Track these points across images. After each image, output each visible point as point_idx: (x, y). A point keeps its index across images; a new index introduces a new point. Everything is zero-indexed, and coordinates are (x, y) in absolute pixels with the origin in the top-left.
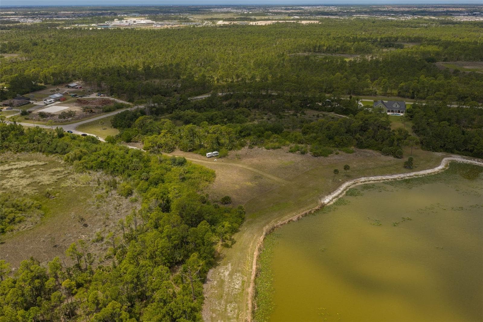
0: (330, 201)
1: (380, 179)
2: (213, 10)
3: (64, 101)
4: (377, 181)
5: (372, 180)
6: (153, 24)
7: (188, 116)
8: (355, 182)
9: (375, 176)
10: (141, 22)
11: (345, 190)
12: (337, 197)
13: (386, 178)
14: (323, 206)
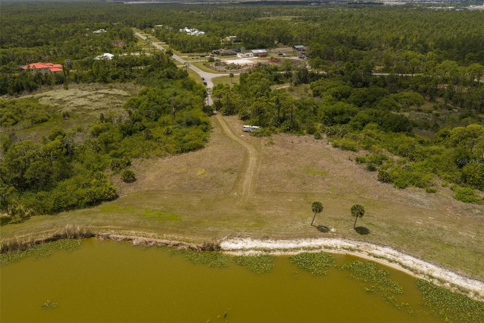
0: (242, 249)
1: (424, 269)
3: (262, 57)
4: (412, 270)
5: (400, 264)
8: (358, 246)
12: (267, 250)
13: (443, 276)
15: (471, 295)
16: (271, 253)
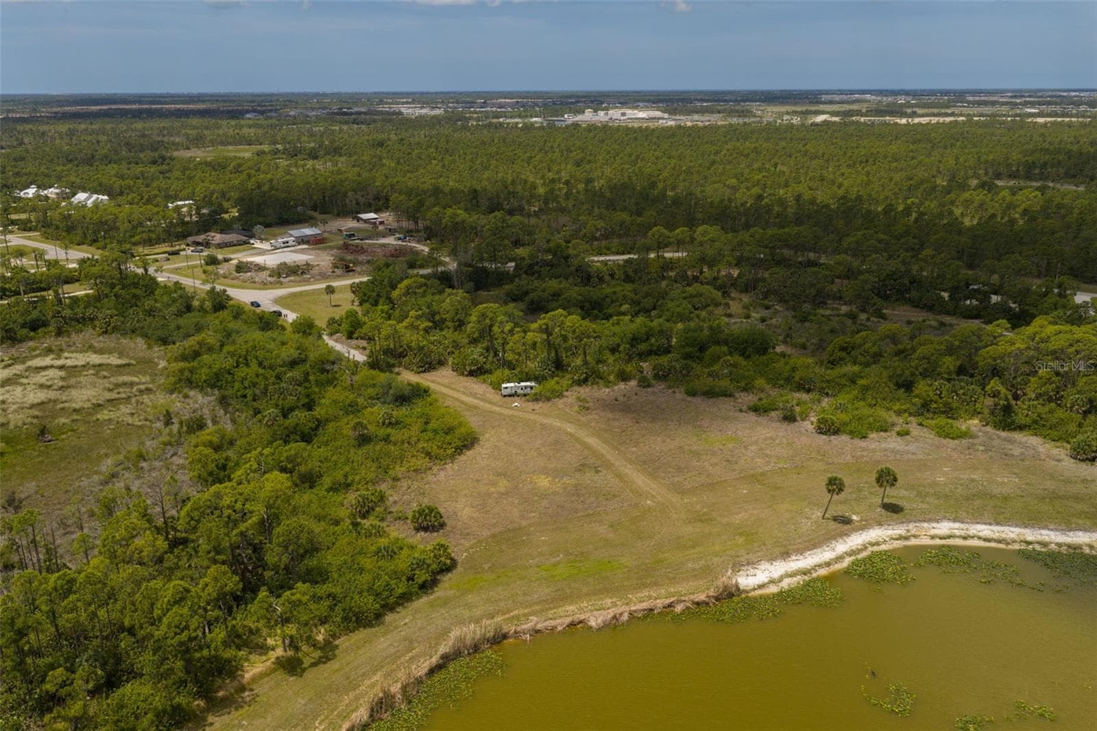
0: (772, 582)
1: (1012, 536)
2: (824, 98)
3: (318, 244)
4: (999, 541)
5: (979, 538)
6: (663, 118)
7: (544, 291)
8: (908, 531)
9: (998, 524)
10: (639, 115)
11: (851, 553)
12: (805, 572)
13: (1039, 538)
14: (731, 595)
15: (1087, 550)
16: (814, 575)
